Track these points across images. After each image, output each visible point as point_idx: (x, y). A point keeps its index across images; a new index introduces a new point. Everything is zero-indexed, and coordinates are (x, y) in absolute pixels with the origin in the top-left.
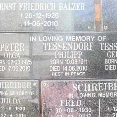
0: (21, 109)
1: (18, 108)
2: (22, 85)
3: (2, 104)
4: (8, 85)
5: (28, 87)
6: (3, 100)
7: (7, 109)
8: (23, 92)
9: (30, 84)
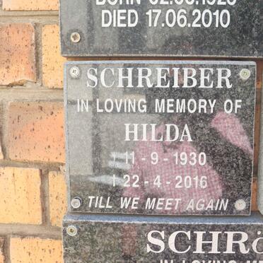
0: (194, 158)
1: (183, 157)
2: (198, 77)
3: (127, 142)
4: (150, 77)
5: (220, 86)
6: (132, 128)
7: (144, 159)
8: (203, 104)
9: (229, 73)
